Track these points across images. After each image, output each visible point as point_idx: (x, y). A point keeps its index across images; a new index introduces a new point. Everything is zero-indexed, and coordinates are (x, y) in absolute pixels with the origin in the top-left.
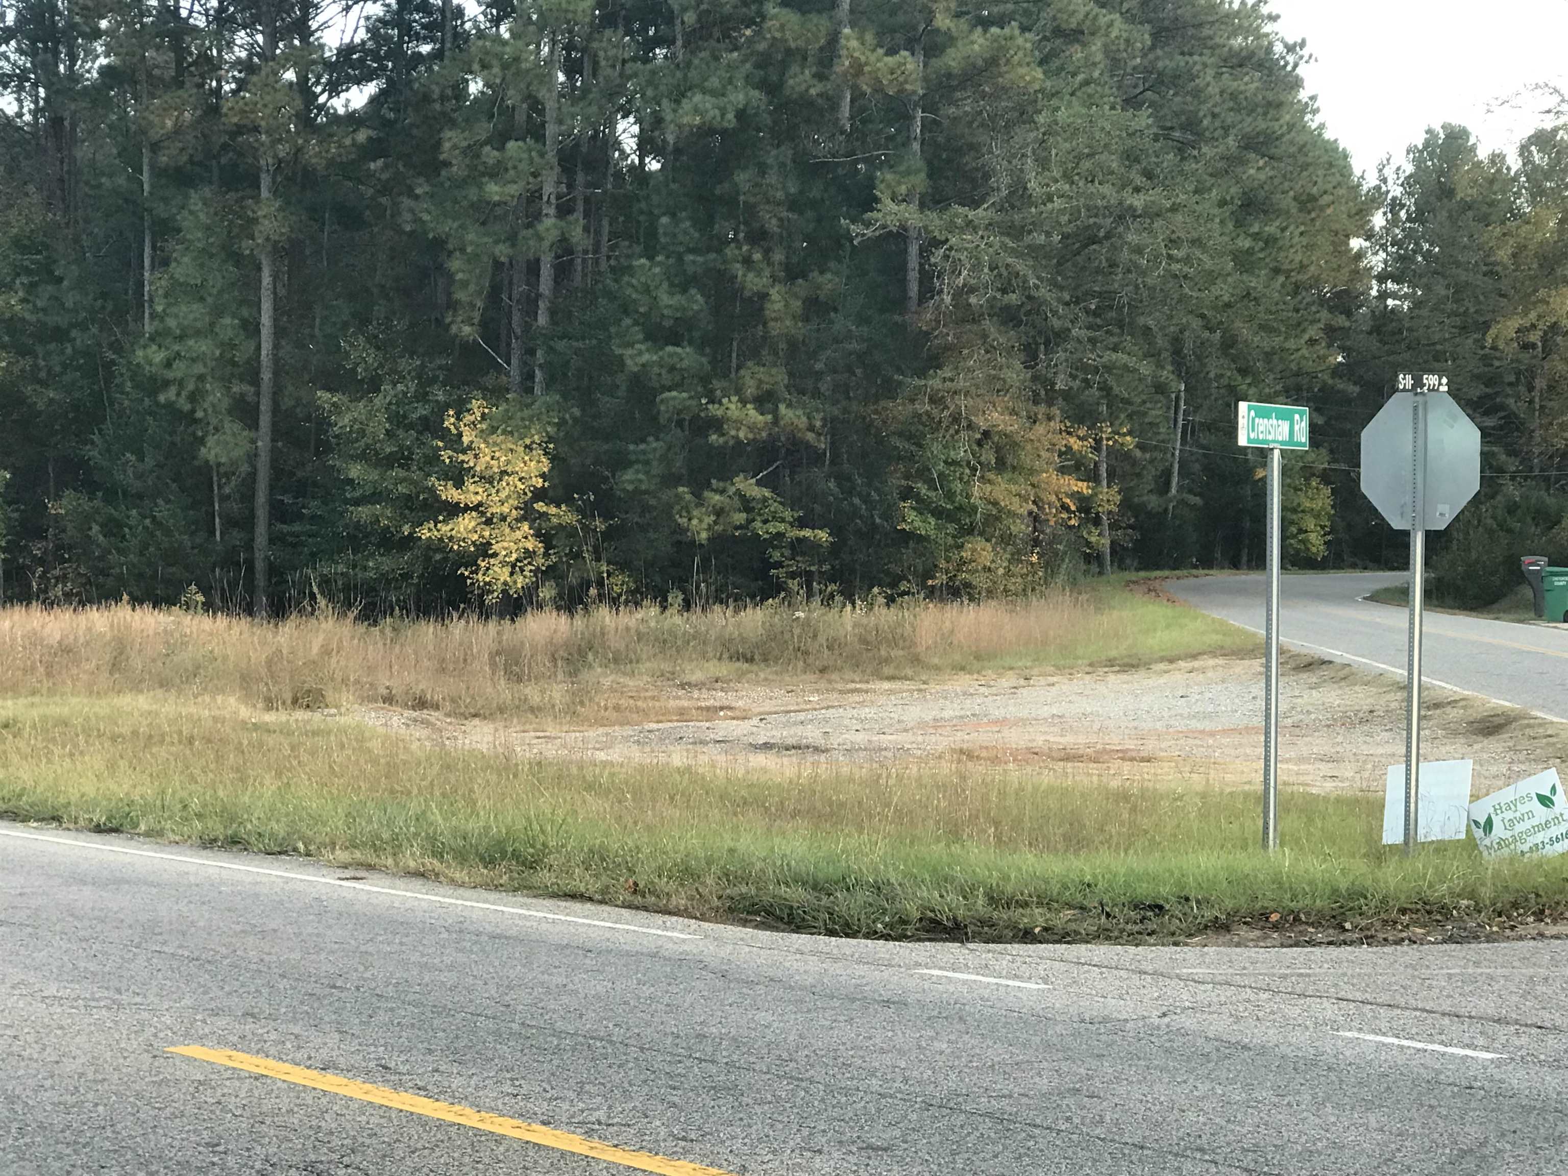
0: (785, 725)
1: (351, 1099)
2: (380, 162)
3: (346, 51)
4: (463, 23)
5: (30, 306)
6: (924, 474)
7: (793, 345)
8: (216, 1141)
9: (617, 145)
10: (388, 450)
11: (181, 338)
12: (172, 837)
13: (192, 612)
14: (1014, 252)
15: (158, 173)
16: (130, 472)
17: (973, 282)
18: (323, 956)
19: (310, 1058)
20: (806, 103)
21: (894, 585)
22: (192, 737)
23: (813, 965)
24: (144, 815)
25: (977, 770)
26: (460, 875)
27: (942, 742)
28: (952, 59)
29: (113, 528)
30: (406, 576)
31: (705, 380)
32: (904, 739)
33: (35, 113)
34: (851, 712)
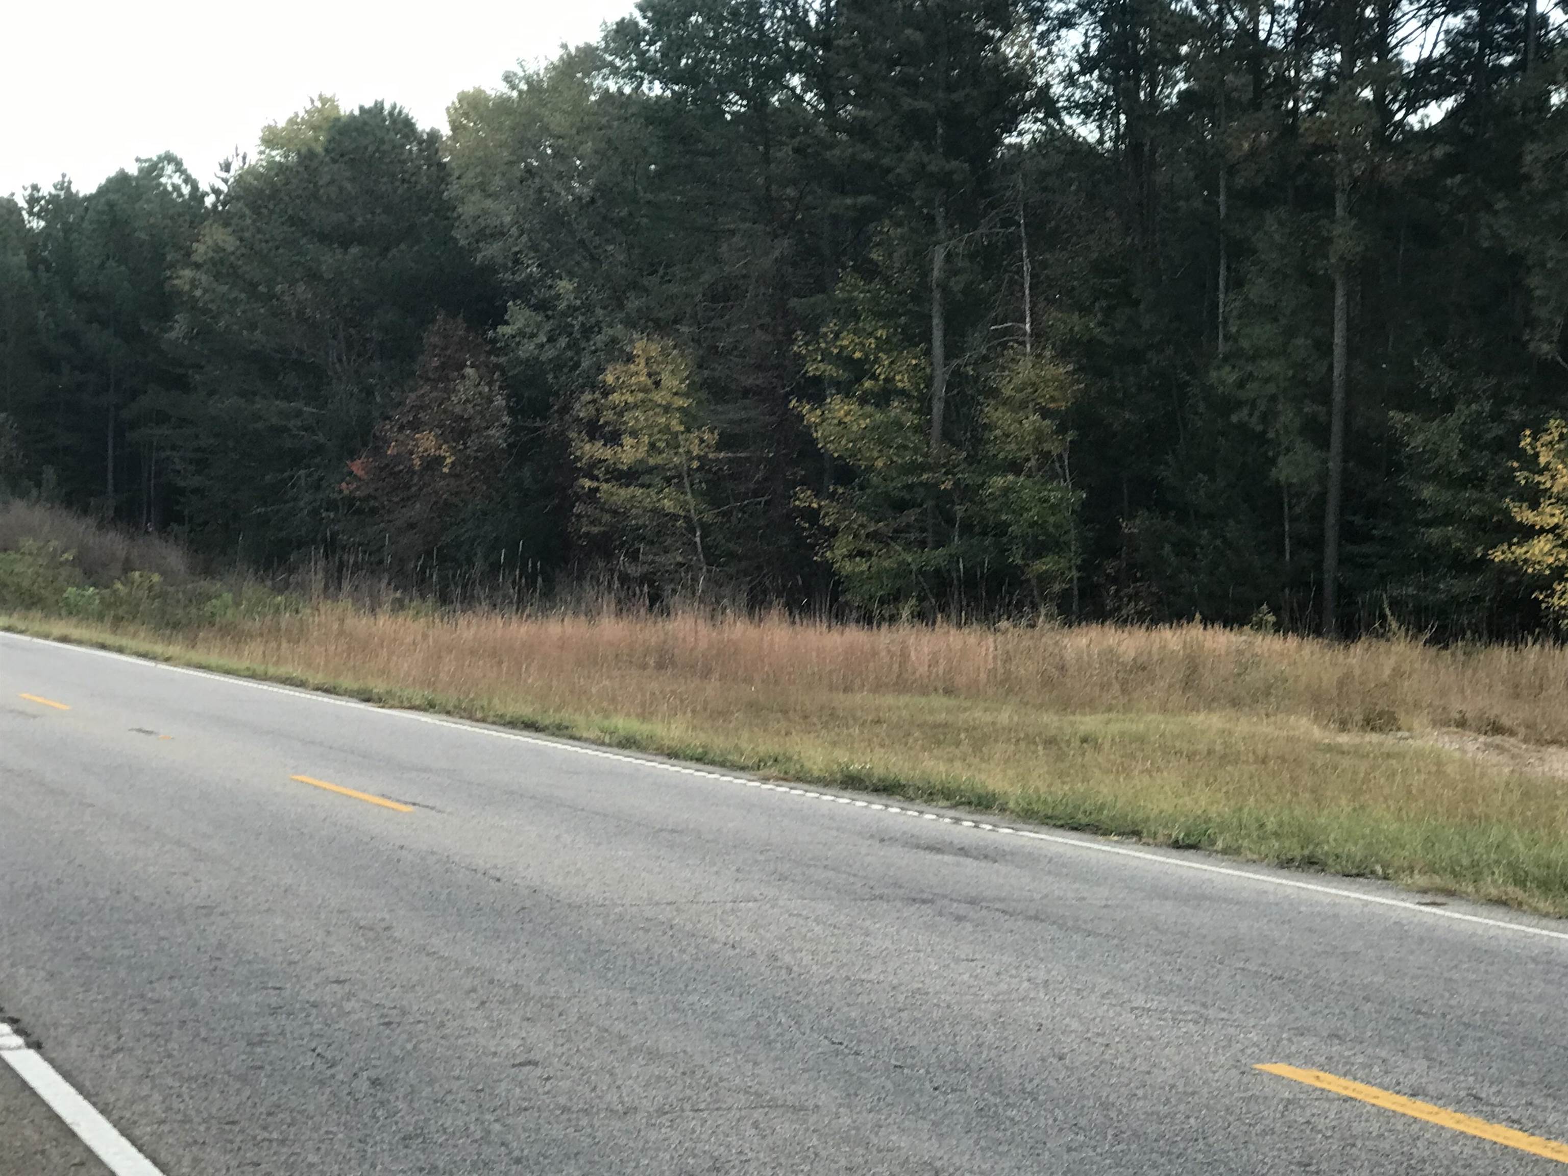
1: (1443, 1128)
2: (1457, 178)
3: (1424, 66)
4: (1547, 33)
5: (1109, 328)
8: (1306, 1161)
10: (1461, 471)
11: (1253, 359)
12: (1250, 856)
13: (1263, 631)
15: (1232, 194)
16: (1202, 492)
18: (1407, 980)
19: (1398, 1084)
22: (1266, 756)
24: (1221, 833)
26: (1544, 905)
29: (1185, 549)
30: (1477, 599)
33: (1116, 139)
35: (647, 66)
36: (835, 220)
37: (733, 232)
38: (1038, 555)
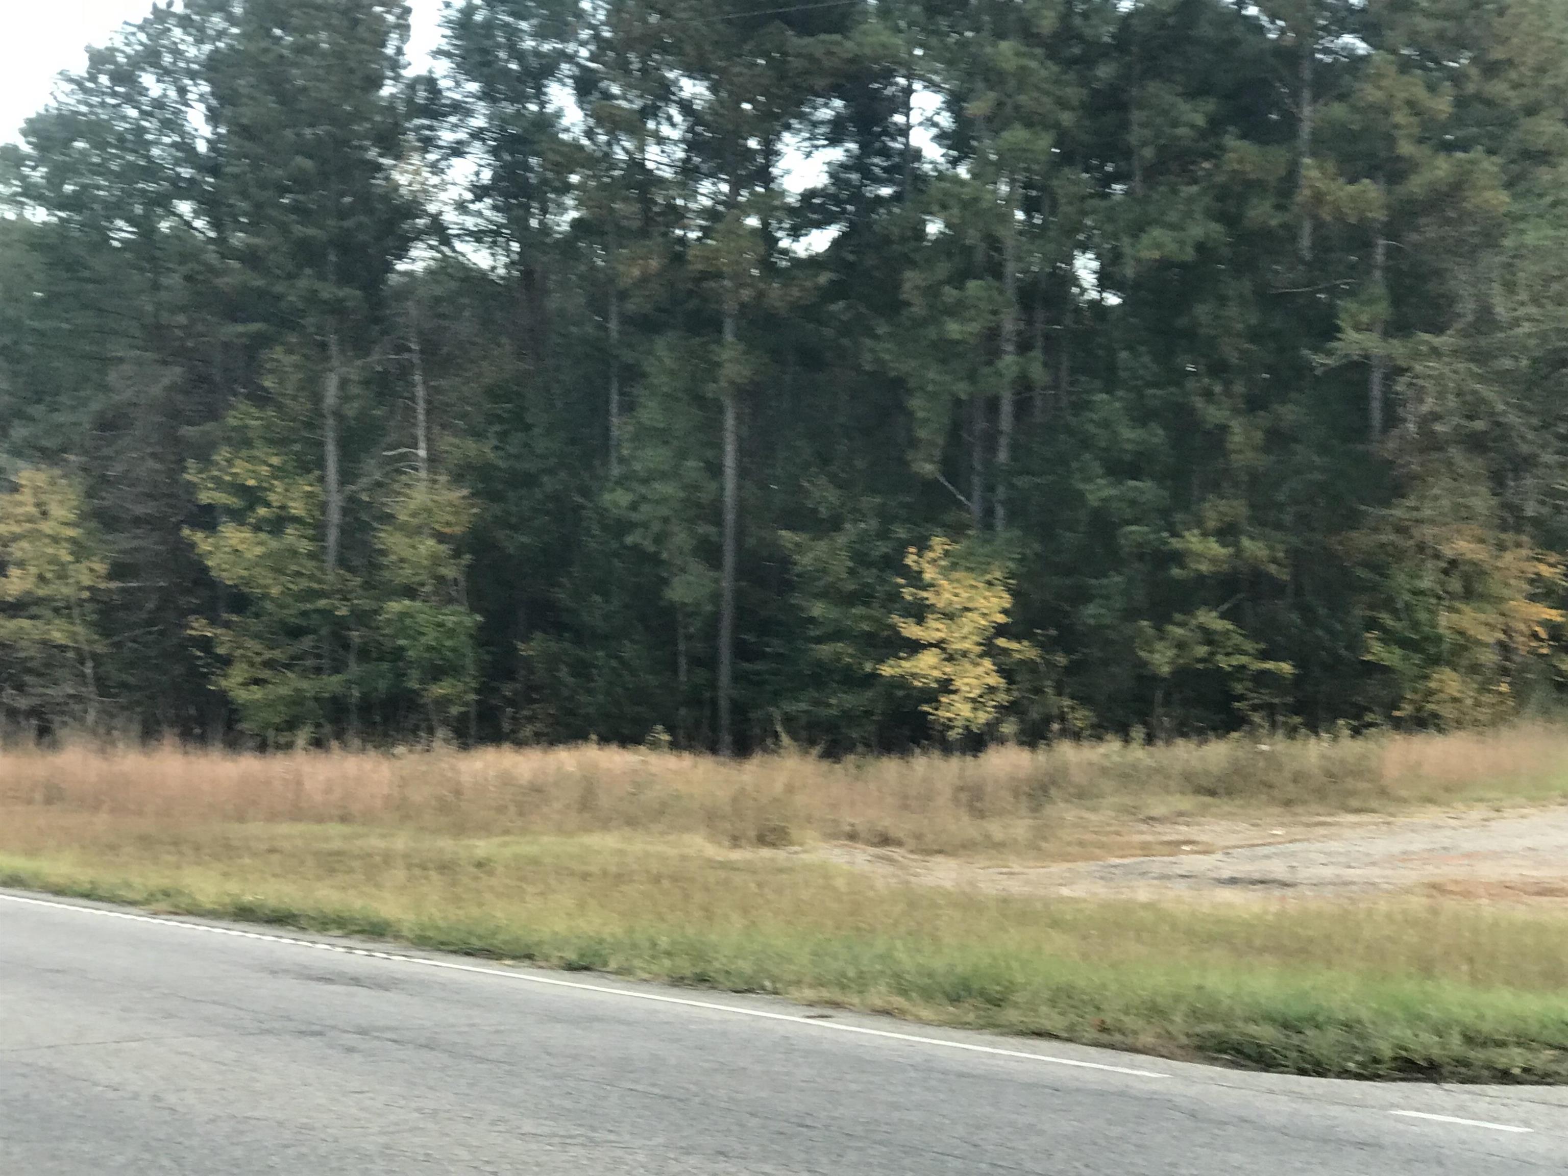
0: (1253, 859)
2: (841, 304)
3: (808, 196)
4: (922, 165)
5: (502, 453)
6: (1389, 604)
7: (1255, 478)
9: (1074, 280)
10: (850, 588)
11: (645, 481)
12: (642, 975)
13: (658, 750)
14: (1481, 379)
15: (627, 320)
16: (596, 614)
17: (1438, 409)
18: (793, 1094)
20: (1266, 234)
21: (1357, 717)
22: (660, 876)
23: (1284, 1105)
24: (613, 953)
25: (1450, 905)
27: (1410, 875)
28: (1416, 185)
29: (581, 669)
30: (868, 713)
31: (1165, 513)
32: (1374, 873)
33: (508, 266)
34: (1318, 845)
35: (31, 192)
36: (226, 346)
37: (121, 360)
38: (436, 679)
